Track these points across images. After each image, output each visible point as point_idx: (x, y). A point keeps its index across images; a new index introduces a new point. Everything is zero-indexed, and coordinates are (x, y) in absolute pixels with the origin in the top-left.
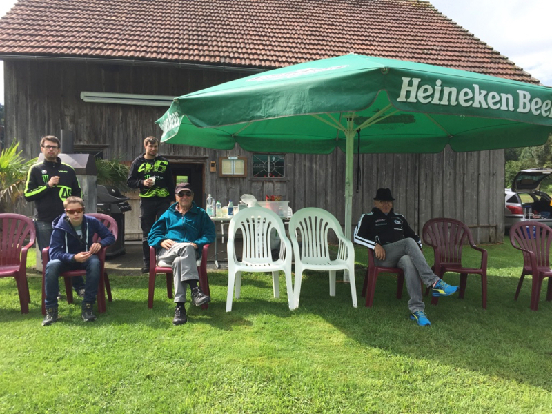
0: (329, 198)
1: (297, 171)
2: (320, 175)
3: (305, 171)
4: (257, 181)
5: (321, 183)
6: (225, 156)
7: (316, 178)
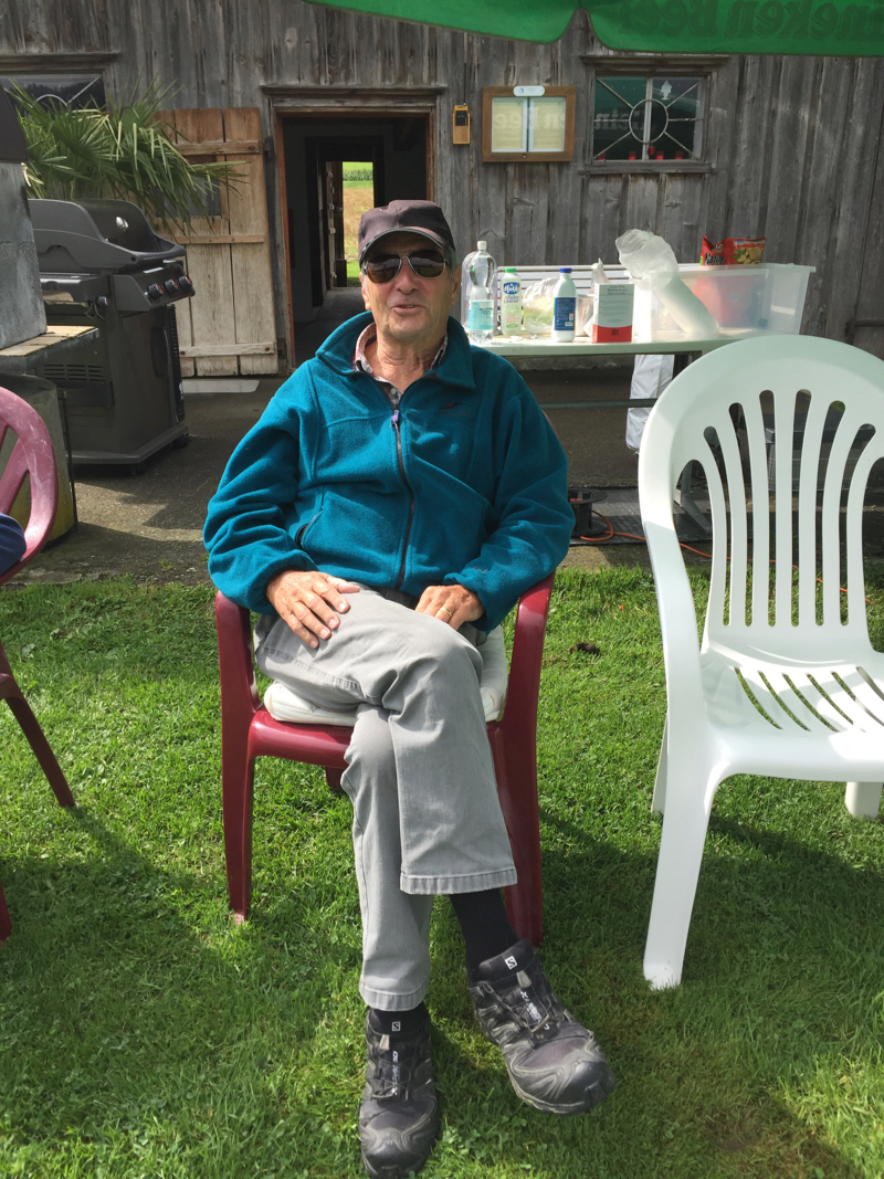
0: (841, 232)
1: (744, 135)
2: (821, 147)
3: (770, 134)
4: (607, 177)
5: (823, 178)
6: (501, 83)
7: (808, 158)
